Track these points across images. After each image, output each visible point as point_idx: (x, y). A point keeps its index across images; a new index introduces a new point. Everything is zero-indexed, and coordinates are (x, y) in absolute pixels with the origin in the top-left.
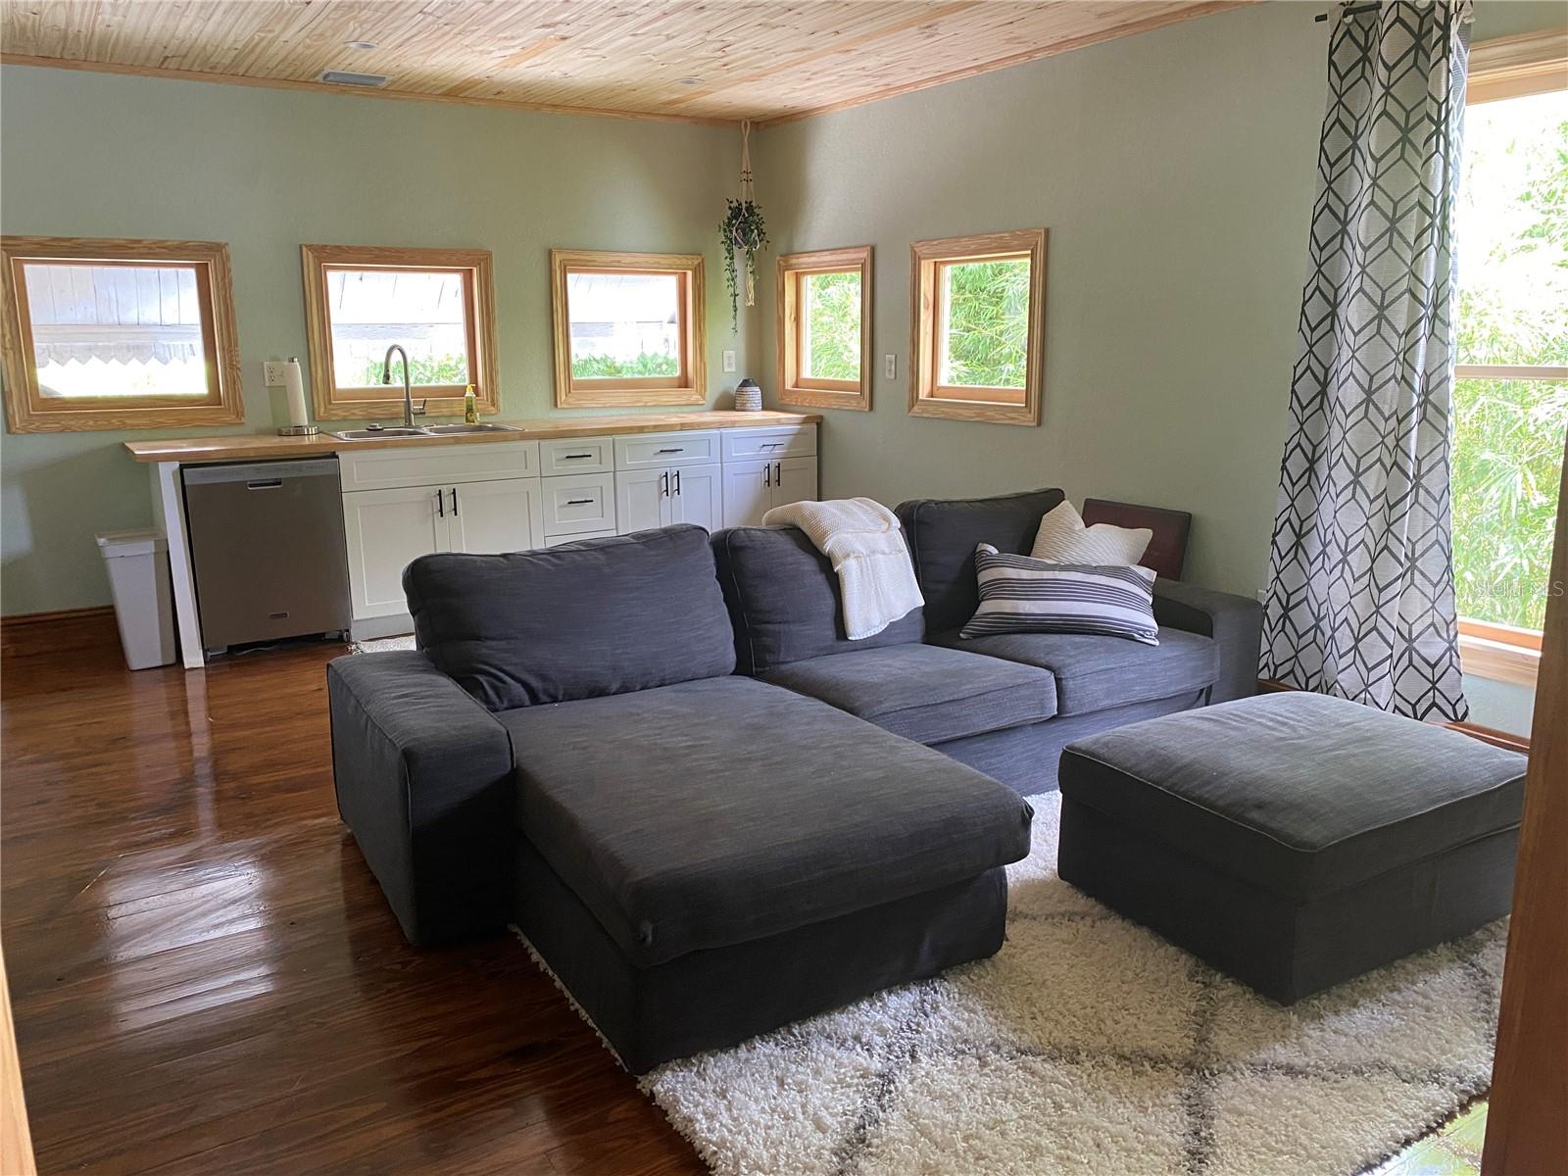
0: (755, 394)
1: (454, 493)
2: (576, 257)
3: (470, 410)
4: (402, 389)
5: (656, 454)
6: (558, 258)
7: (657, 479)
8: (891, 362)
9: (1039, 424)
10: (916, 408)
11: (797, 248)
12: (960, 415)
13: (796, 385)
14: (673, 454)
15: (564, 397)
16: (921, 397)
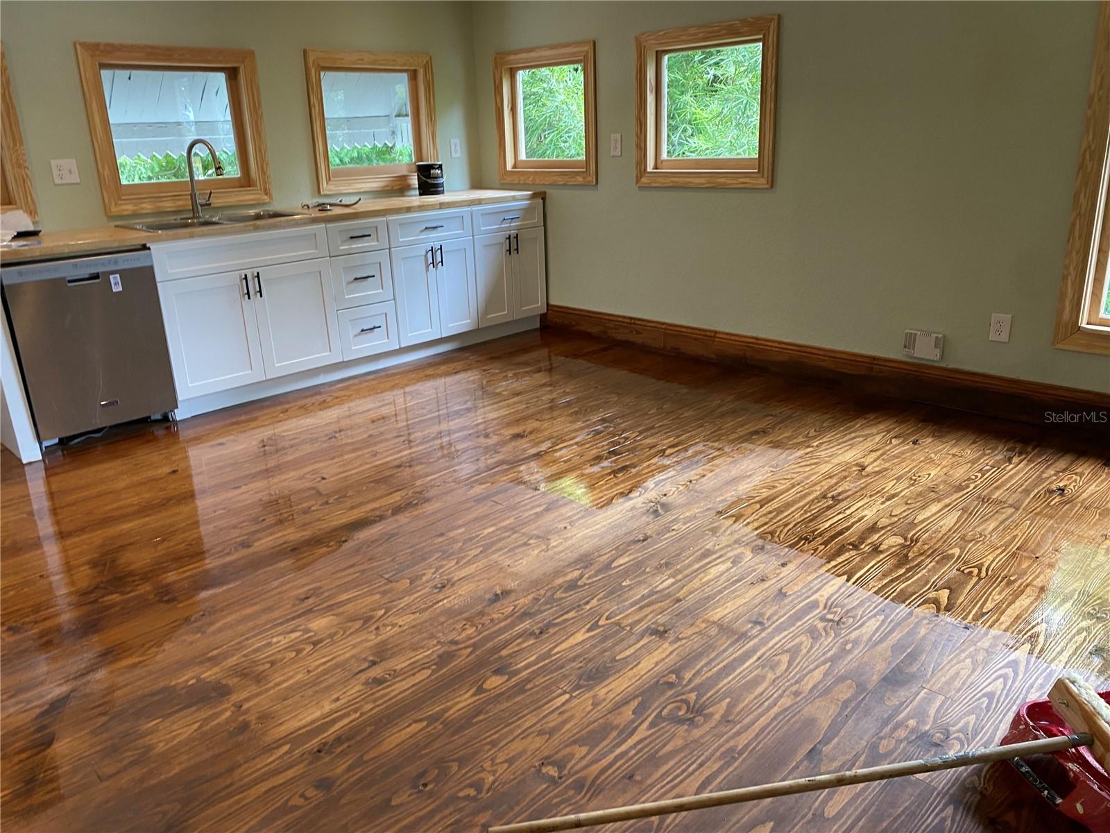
1: (258, 276)
2: (327, 55)
4: (186, 182)
5: (422, 231)
6: (312, 57)
7: (424, 253)
8: (616, 140)
9: (772, 186)
10: (644, 180)
11: (512, 46)
12: (690, 183)
13: (515, 166)
14: (435, 231)
15: (325, 185)
16: (648, 170)
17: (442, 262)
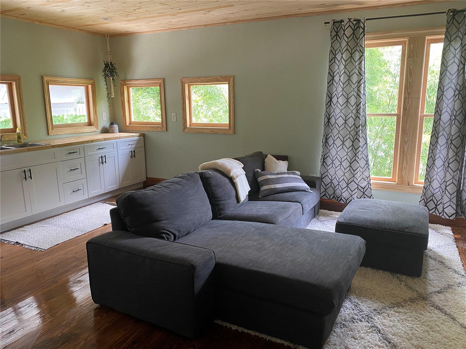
0: (116, 127)
1: (30, 171)
2: (52, 79)
3: (19, 138)
5: (97, 150)
6: (46, 79)
7: (98, 158)
8: (174, 116)
9: (234, 133)
10: (186, 130)
11: (129, 77)
12: (204, 131)
13: (130, 124)
14: (103, 149)
15: (51, 131)
16: (187, 127)
17: (106, 162)
